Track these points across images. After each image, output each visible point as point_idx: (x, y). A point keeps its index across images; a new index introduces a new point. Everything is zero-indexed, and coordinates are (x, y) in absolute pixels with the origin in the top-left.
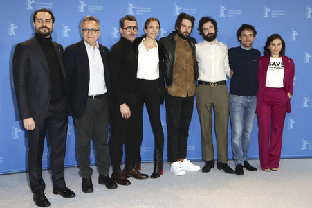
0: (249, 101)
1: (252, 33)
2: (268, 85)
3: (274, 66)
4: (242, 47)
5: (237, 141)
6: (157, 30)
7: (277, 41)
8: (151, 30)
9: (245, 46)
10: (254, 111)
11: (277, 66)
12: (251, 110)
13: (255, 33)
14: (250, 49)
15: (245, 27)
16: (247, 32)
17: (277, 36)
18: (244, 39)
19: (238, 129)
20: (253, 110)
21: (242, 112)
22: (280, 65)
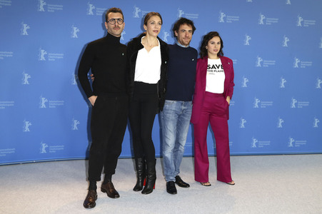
0: (183, 108)
1: (191, 29)
2: (208, 89)
3: (214, 69)
4: (179, 44)
5: (168, 154)
6: (159, 27)
7: (216, 40)
8: (152, 27)
9: (183, 43)
10: (189, 120)
11: (217, 69)
12: (186, 118)
13: (194, 29)
14: (187, 46)
15: (183, 21)
16: (186, 28)
17: (216, 34)
18: (183, 35)
19: (171, 140)
20: (188, 118)
21: (176, 121)
22: (220, 67)
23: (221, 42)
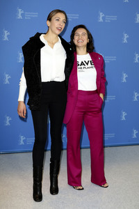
3: (83, 66)
7: (81, 32)
8: (56, 24)
11: (86, 66)
22: (89, 63)
23: (90, 37)
